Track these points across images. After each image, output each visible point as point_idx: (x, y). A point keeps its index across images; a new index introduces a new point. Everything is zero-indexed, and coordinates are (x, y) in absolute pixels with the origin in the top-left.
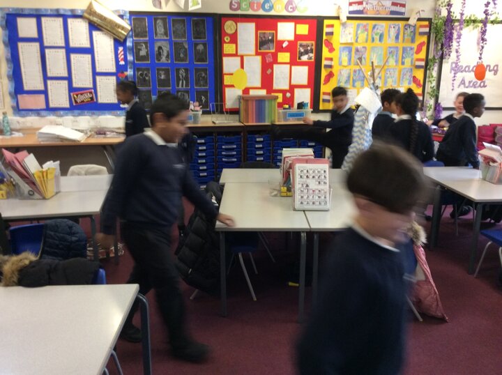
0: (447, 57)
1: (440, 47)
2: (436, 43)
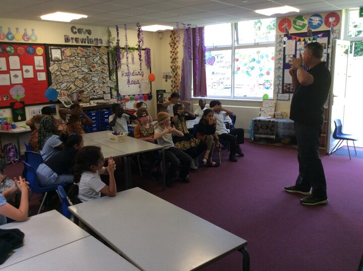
0: (120, 68)
1: (115, 63)
2: (113, 61)
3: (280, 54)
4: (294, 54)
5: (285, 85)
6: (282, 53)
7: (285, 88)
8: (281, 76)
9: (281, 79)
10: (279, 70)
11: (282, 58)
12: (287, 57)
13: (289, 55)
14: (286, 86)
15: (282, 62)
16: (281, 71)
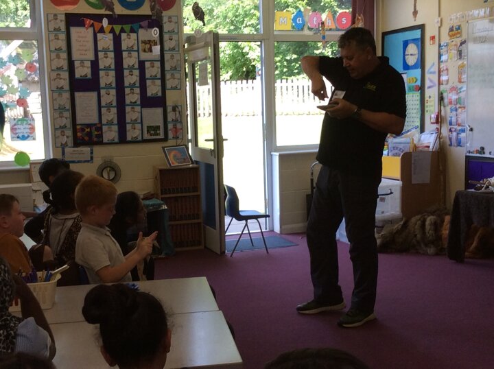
3: (58, 57)
4: (93, 59)
5: (78, 127)
6: (64, 55)
7: (79, 134)
8: (68, 106)
9: (68, 114)
10: (60, 95)
11: (66, 67)
12: (77, 64)
13: (82, 61)
14: (83, 130)
15: (65, 75)
16: (67, 95)
